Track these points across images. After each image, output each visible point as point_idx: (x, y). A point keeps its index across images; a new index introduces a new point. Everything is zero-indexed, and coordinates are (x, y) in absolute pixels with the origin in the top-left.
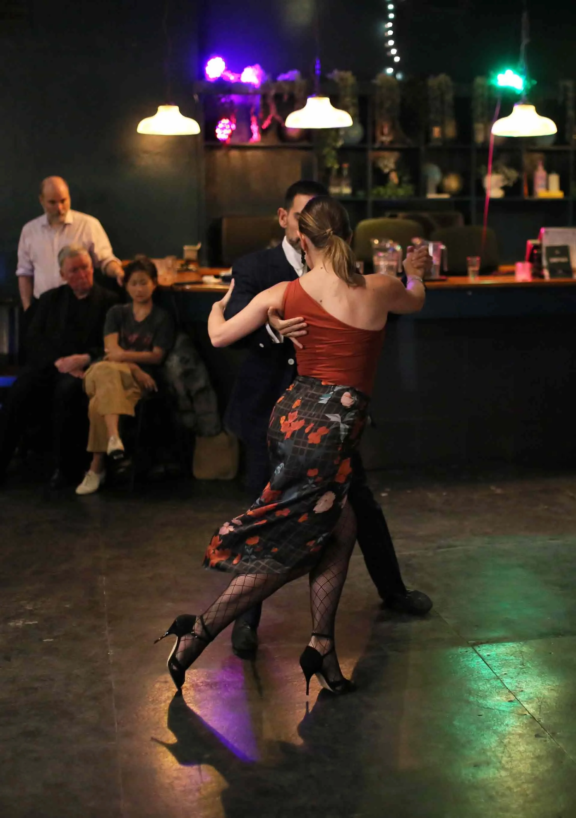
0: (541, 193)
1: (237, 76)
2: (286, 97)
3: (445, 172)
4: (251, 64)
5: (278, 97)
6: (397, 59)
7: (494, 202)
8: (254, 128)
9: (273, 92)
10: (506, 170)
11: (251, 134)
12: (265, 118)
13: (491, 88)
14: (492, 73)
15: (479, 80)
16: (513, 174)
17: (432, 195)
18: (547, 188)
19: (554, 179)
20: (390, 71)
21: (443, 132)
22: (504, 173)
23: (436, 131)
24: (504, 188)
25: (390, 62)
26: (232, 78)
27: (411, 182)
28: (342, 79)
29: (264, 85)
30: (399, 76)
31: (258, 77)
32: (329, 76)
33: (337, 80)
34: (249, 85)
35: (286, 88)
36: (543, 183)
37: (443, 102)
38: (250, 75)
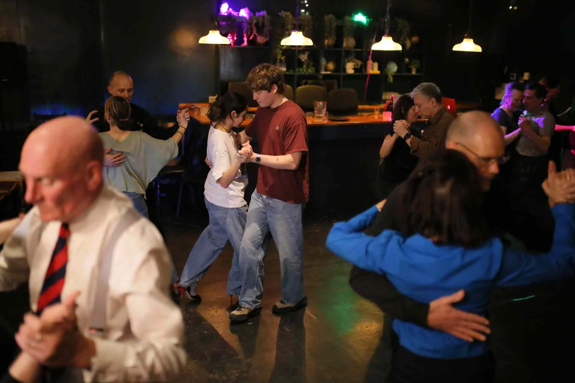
0: (371, 72)
1: (237, 13)
2: (260, 24)
3: (328, 61)
4: (243, 7)
5: (257, 24)
6: (307, 5)
7: (350, 76)
8: (245, 39)
9: (255, 22)
10: (356, 61)
11: (243, 42)
12: (251, 34)
13: (352, 22)
14: (353, 15)
15: (347, 18)
16: (359, 63)
17: (323, 72)
18: (373, 69)
19: (376, 65)
20: (303, 11)
21: (328, 42)
22: (355, 62)
23: (326, 41)
24: (354, 69)
25: (303, 6)
26: (235, 13)
27: (313, 66)
28: (286, 16)
29: (251, 18)
30: (307, 14)
31: (247, 13)
32: (280, 14)
33: (284, 16)
34: (243, 17)
35: (261, 19)
36: (371, 67)
37: (331, 28)
38: (243, 13)
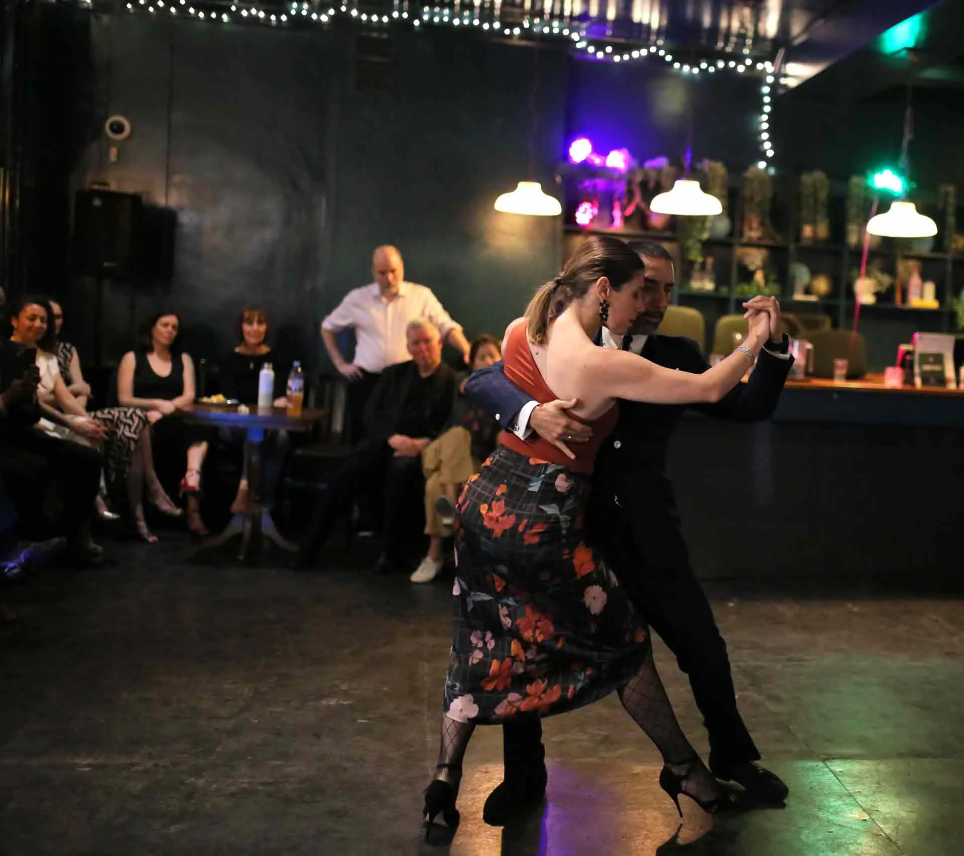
0: (915, 302)
1: (602, 159)
2: (652, 183)
3: (814, 273)
4: (618, 147)
5: (644, 185)
6: (770, 153)
7: (865, 308)
8: (617, 214)
9: (639, 178)
10: (879, 275)
11: (612, 220)
12: (629, 205)
13: (867, 189)
14: (869, 173)
15: (855, 180)
16: (886, 280)
17: (799, 297)
18: (922, 296)
19: (930, 288)
20: (762, 165)
21: (815, 232)
22: (876, 278)
23: (807, 231)
24: (877, 294)
25: (762, 156)
26: (597, 161)
27: (776, 281)
28: (712, 169)
29: (631, 171)
30: (772, 171)
31: (625, 161)
32: (699, 166)
34: (614, 169)
35: (653, 174)
36: (918, 292)
37: (816, 200)
38: (617, 160)
